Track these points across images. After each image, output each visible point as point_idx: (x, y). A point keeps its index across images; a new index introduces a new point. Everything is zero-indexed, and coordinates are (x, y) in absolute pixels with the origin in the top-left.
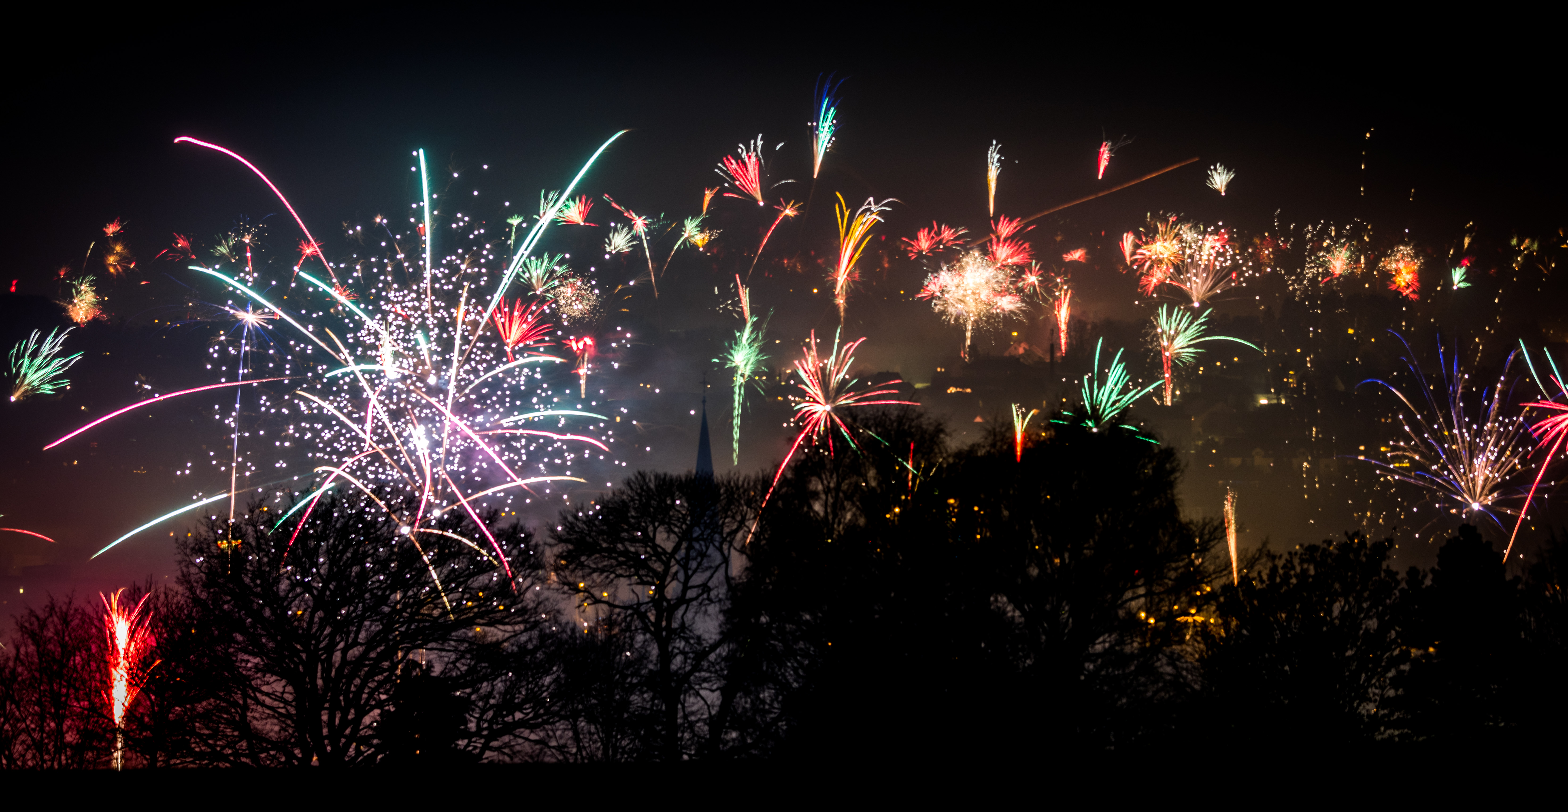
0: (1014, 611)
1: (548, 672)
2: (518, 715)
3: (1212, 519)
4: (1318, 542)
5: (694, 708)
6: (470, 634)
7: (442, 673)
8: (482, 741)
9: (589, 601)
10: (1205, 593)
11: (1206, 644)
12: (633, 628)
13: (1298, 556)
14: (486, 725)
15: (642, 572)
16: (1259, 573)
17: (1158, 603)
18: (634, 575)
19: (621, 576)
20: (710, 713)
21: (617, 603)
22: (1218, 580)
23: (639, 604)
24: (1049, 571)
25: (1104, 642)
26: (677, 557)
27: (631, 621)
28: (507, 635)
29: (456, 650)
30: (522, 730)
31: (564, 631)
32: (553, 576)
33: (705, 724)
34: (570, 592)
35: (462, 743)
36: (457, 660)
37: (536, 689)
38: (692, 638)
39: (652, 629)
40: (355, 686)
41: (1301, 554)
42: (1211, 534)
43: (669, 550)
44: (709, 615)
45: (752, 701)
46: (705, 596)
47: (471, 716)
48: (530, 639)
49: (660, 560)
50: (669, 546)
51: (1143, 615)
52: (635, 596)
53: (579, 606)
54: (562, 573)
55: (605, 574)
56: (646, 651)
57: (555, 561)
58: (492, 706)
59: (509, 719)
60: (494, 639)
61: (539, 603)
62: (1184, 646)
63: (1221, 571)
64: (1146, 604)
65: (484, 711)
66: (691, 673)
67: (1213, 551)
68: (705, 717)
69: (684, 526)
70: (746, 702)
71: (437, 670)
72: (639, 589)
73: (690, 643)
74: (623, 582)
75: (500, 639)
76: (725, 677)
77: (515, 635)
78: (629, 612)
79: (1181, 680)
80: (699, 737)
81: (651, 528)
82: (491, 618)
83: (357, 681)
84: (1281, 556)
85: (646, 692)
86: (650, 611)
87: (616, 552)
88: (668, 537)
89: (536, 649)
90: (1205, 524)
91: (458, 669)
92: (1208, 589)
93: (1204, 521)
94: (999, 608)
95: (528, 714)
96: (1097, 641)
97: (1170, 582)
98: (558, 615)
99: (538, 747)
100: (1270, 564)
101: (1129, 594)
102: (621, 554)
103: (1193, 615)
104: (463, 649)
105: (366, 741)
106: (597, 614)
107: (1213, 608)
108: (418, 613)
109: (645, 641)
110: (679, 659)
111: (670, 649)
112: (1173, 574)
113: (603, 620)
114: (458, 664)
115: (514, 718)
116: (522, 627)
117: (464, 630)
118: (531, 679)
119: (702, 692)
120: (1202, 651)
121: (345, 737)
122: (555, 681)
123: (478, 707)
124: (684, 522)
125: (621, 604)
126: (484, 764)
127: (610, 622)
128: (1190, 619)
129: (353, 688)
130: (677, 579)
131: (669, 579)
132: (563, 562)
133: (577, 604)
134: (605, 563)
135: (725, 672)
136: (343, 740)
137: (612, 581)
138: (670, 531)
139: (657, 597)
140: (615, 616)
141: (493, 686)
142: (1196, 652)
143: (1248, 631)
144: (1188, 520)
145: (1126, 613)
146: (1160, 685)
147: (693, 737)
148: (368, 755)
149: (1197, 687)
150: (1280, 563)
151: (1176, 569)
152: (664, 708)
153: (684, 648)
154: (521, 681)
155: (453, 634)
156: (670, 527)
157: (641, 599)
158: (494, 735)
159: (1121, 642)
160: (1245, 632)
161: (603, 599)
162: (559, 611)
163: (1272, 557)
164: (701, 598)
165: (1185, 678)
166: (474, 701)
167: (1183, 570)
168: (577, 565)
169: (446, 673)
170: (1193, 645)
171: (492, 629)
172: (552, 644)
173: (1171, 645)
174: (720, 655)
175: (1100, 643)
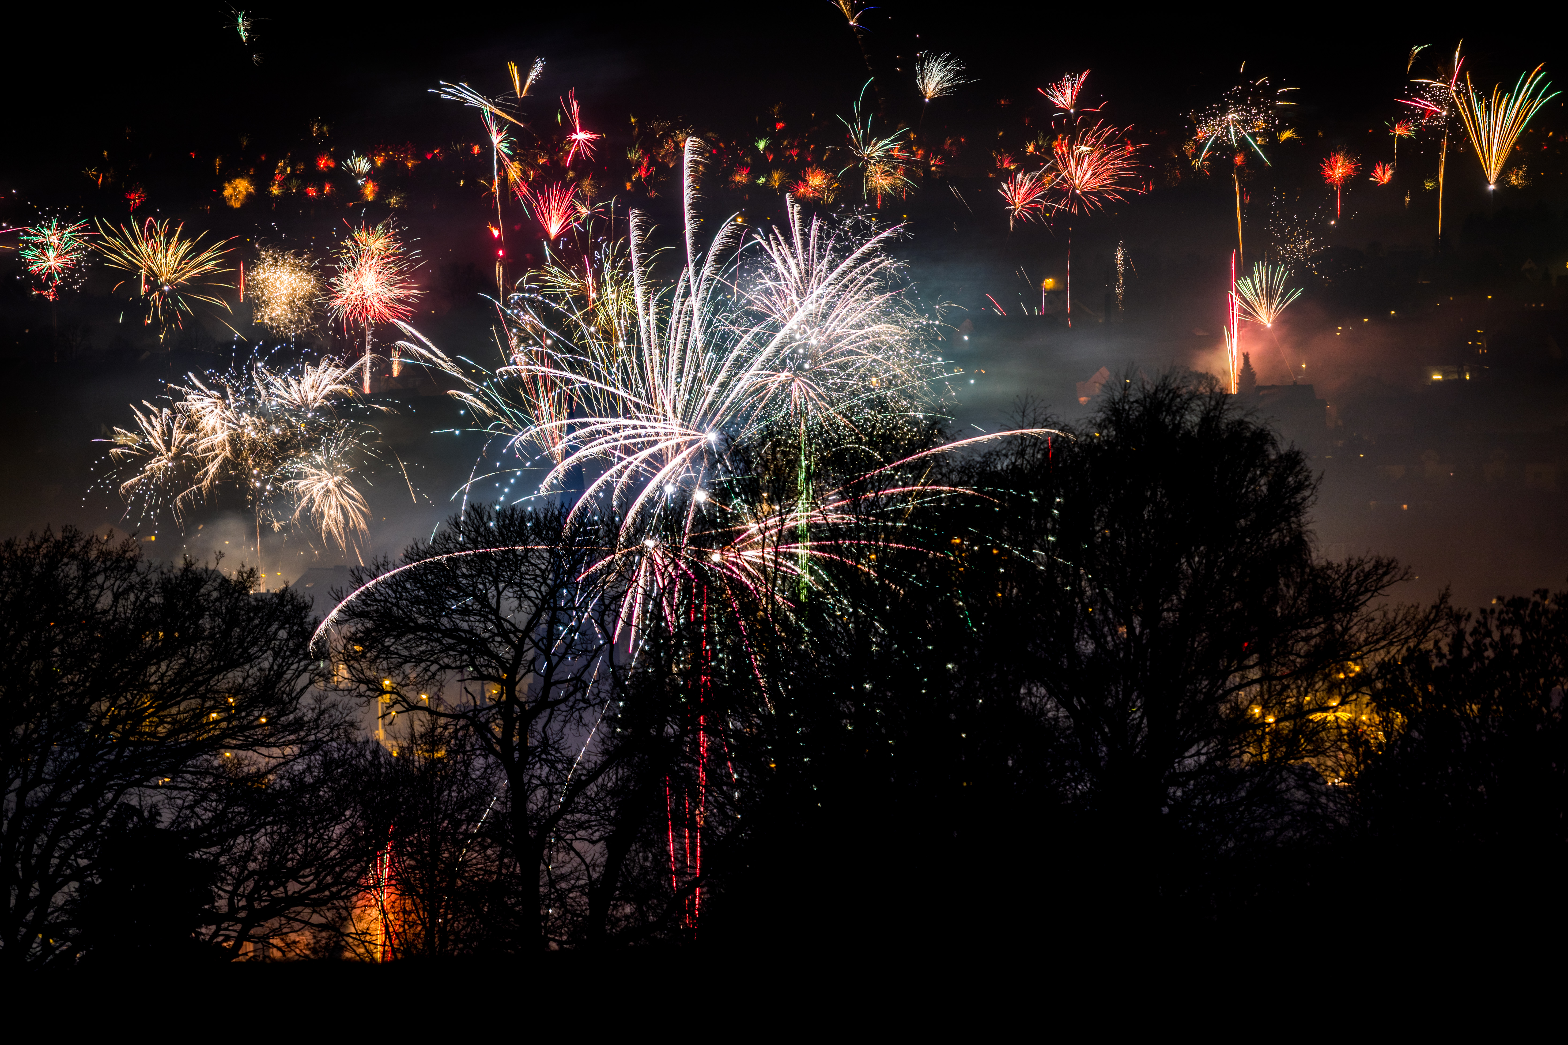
0: (1058, 711)
1: (337, 819)
2: (293, 887)
3: (1361, 561)
4: (1527, 594)
5: (565, 870)
6: (216, 763)
7: (173, 823)
8: (238, 927)
9: (398, 707)
10: (1352, 675)
11: (1356, 754)
12: (468, 748)
13: (1496, 615)
14: (243, 903)
15: (480, 660)
16: (1436, 643)
17: (1280, 693)
18: (467, 666)
19: (448, 667)
20: (590, 877)
21: (441, 709)
22: (1372, 654)
23: (477, 710)
24: (1110, 645)
25: (1198, 753)
26: (533, 636)
27: (465, 735)
28: (273, 762)
29: (194, 787)
30: (299, 909)
31: (361, 755)
32: (343, 671)
33: (583, 893)
34: (368, 693)
35: (206, 931)
36: (197, 803)
37: (320, 845)
38: (561, 761)
39: (498, 748)
40: (39, 846)
41: (1501, 612)
42: (1359, 583)
43: (522, 627)
44: (585, 725)
45: (654, 855)
46: (579, 696)
47: (220, 889)
48: (309, 768)
49: (509, 642)
50: (521, 619)
51: (1257, 711)
52: (470, 697)
53: (383, 716)
54: (356, 665)
55: (423, 665)
56: (489, 783)
57: (345, 647)
58: (252, 873)
59: (279, 892)
60: (253, 769)
61: (322, 713)
62: (1322, 759)
63: (1377, 642)
64: (1261, 693)
65: (238, 883)
66: (559, 815)
67: (1364, 610)
68: (582, 882)
69: (543, 589)
70: (646, 859)
71: (166, 817)
72: (475, 687)
73: (556, 769)
74: (451, 678)
75: (263, 770)
76: (612, 822)
77: (286, 763)
78: (462, 722)
79: (1319, 811)
80: (574, 914)
81: (492, 592)
82: (247, 737)
83: (43, 839)
84: (1469, 615)
85: (490, 846)
86: (494, 721)
87: (439, 630)
88: (520, 605)
89: (319, 782)
90: (1350, 569)
91: (199, 817)
92: (1357, 669)
93: (1348, 565)
94: (1034, 705)
95: (307, 884)
96: (1187, 754)
97: (1299, 660)
98: (351, 730)
99: (324, 934)
100: (1452, 628)
101: (1235, 679)
102: (447, 633)
103: (1335, 709)
104: (205, 785)
105: (56, 930)
106: (412, 727)
107: (1366, 699)
108: (133, 731)
109: (488, 766)
110: (540, 793)
111: (526, 779)
112: (1302, 647)
113: (422, 736)
114: (197, 810)
115: (286, 891)
116: (296, 749)
117: (206, 756)
118: (311, 830)
119: (577, 845)
120: (1350, 766)
121: (25, 925)
122: (348, 831)
123: (231, 875)
124: (545, 582)
125: (449, 712)
126: (240, 963)
127: (432, 739)
128: (1331, 717)
129: (36, 850)
130: (534, 670)
131: (522, 671)
132: (357, 648)
133: (380, 715)
134: (422, 648)
135: (612, 813)
136: (23, 930)
137: (434, 674)
138: (522, 596)
139: (504, 697)
140: (439, 730)
141: (252, 841)
142: (1341, 766)
143: (1420, 732)
144: (1324, 564)
145: (1232, 709)
146: (1286, 819)
147: (564, 914)
148: (62, 952)
149: (1342, 820)
150: (1468, 627)
151: (1306, 640)
152: (518, 870)
153: (547, 777)
154: (295, 835)
155: (190, 762)
156: (521, 590)
157: (478, 703)
158: (256, 917)
159: (1224, 754)
160: (1415, 734)
161: (419, 704)
162: (352, 724)
163: (1456, 618)
164: (572, 699)
165: (1325, 808)
166: (224, 866)
167: (1318, 640)
168: (379, 652)
169: (179, 824)
170: (1336, 757)
171: (250, 753)
172: (342, 775)
173: (1303, 757)
174: (603, 786)
175: (1190, 757)
